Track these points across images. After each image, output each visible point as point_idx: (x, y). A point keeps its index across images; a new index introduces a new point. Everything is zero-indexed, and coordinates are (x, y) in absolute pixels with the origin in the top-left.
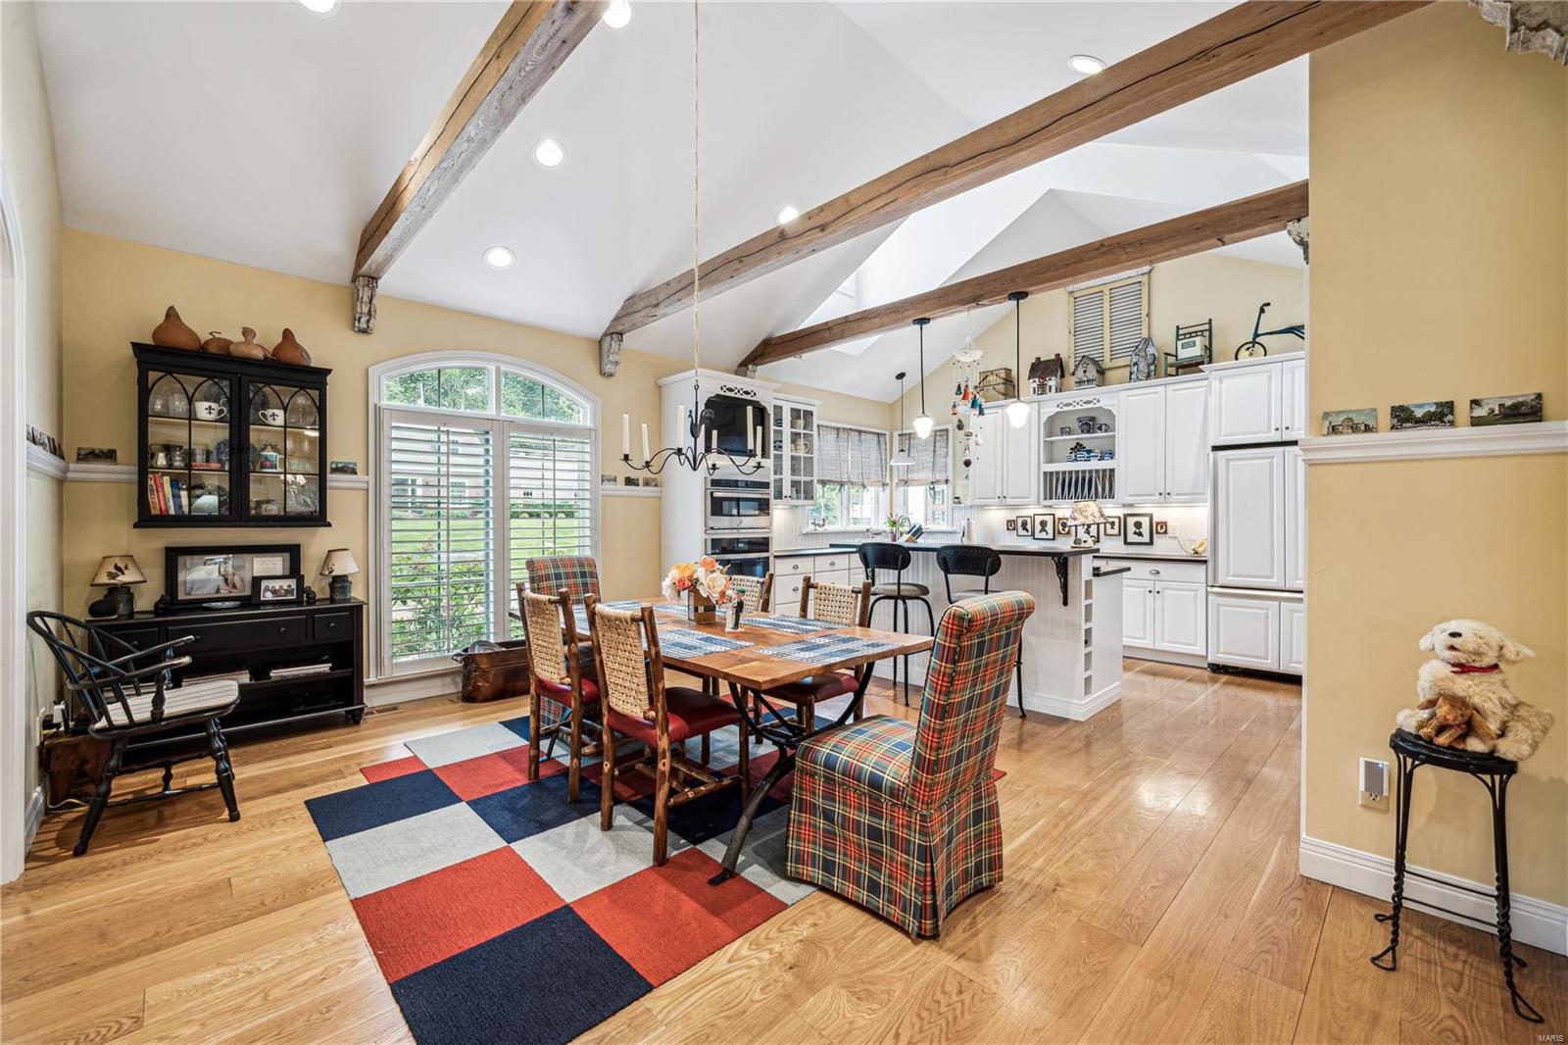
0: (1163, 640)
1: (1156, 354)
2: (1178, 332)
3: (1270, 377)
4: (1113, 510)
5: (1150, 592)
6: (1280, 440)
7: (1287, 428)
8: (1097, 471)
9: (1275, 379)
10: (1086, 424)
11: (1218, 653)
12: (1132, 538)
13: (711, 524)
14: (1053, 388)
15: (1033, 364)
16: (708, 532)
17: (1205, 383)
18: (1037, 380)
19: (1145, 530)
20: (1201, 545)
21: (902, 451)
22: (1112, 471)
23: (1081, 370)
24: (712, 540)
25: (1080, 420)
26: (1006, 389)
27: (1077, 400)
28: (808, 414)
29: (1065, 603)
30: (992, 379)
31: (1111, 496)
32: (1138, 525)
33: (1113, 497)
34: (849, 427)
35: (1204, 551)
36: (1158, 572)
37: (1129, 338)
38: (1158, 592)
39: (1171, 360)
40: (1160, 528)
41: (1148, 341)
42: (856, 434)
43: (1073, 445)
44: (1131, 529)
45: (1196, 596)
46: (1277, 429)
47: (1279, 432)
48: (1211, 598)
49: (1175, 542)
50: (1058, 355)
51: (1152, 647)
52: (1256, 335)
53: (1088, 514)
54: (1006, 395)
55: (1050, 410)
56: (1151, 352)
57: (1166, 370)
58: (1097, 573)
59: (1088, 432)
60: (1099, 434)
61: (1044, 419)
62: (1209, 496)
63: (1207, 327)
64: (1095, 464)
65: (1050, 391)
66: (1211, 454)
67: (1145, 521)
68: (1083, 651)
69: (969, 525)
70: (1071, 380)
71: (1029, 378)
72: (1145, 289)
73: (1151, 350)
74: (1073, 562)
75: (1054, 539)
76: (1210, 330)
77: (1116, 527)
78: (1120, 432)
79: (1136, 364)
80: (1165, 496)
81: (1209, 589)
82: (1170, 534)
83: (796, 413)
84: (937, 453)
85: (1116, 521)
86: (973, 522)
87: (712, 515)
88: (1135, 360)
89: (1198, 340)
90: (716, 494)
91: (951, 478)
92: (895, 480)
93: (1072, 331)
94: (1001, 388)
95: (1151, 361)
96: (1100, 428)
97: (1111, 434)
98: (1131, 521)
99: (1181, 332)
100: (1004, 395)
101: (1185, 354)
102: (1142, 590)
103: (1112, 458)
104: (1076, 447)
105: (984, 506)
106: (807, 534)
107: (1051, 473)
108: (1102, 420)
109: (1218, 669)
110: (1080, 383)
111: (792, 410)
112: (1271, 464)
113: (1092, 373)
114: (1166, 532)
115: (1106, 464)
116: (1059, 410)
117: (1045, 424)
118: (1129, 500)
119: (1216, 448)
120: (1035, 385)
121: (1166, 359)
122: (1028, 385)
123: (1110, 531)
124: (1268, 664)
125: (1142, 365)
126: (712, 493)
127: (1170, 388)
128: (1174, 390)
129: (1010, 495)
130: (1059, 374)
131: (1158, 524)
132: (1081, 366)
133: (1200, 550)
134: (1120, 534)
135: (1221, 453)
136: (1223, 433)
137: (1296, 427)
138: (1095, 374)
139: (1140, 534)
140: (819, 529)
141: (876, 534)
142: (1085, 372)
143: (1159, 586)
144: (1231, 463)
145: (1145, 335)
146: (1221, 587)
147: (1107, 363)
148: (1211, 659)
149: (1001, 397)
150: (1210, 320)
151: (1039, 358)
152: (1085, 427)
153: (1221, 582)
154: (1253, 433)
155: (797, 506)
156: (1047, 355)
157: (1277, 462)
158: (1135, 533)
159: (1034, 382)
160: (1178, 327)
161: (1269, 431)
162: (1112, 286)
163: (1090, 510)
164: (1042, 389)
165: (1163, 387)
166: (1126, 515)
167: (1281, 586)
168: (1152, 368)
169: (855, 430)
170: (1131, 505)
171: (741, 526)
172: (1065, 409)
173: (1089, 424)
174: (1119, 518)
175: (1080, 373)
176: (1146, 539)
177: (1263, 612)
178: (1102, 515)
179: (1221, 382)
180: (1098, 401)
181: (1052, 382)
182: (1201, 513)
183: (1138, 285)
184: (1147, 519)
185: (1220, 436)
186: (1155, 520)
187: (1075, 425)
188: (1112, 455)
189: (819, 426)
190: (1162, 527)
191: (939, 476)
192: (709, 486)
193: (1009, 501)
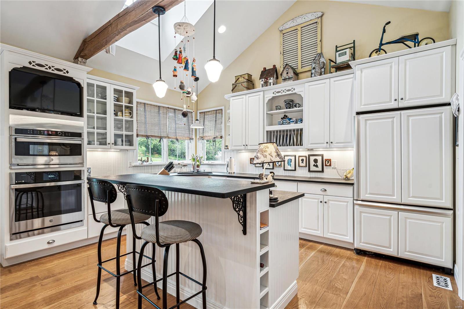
0: (328, 232)
1: (325, 62)
2: (336, 49)
3: (391, 67)
4: (301, 152)
5: (321, 202)
6: (397, 107)
7: (402, 99)
8: (294, 130)
9: (394, 68)
10: (289, 103)
11: (360, 242)
12: (313, 168)
13: (14, 161)
14: (272, 84)
15: (262, 71)
16: (13, 167)
17: (352, 76)
18: (264, 79)
19: (319, 164)
20: (350, 173)
21: (197, 120)
22: (302, 130)
23: (285, 72)
24: (16, 173)
25: (285, 101)
26: (248, 85)
27: (283, 89)
28: (129, 95)
29: (245, 232)
30: (241, 80)
31: (301, 144)
32: (316, 161)
33: (302, 145)
34: (167, 106)
35: (352, 176)
36: (326, 190)
37: (311, 55)
38: (326, 202)
39: (332, 64)
40: (327, 163)
41: (321, 55)
42: (173, 111)
43: (282, 116)
44: (312, 163)
45: (347, 206)
46: (396, 100)
47: (397, 102)
48: (356, 207)
49: (335, 171)
50: (274, 66)
51: (322, 235)
52: (381, 44)
53: (267, 154)
54: (248, 88)
55: (269, 95)
56: (322, 61)
57: (330, 70)
58: (274, 203)
59: (290, 108)
60: (295, 109)
61: (266, 101)
62: (355, 144)
63: (352, 45)
64: (292, 126)
65: (270, 85)
66: (356, 116)
67: (319, 159)
68: (259, 274)
69: (231, 161)
70: (280, 79)
71: (260, 79)
72: (319, 26)
73: (322, 60)
74: (251, 197)
75: (273, 169)
76: (354, 47)
77: (304, 162)
78: (305, 108)
79: (314, 68)
80: (330, 144)
81: (355, 202)
82: (332, 166)
83: (118, 92)
84: (217, 122)
85: (304, 158)
86: (233, 159)
87: (16, 155)
88: (313, 66)
89: (348, 51)
90: (19, 140)
91: (223, 136)
92: (198, 137)
93: (282, 53)
94: (245, 84)
95: (322, 66)
96: (296, 106)
97: (301, 108)
98: (312, 159)
99: (338, 49)
100: (247, 88)
101: (340, 60)
102: (317, 201)
103: (301, 123)
104: (284, 117)
105: (238, 150)
106: (135, 166)
107: (271, 132)
108: (297, 101)
109: (361, 252)
110: (285, 80)
111: (116, 91)
112: (393, 122)
113: (291, 74)
114: (330, 165)
115: (298, 126)
116: (274, 95)
117: (267, 103)
118: (310, 146)
119: (358, 113)
120: (262, 83)
121: (330, 63)
122: (259, 83)
123: (301, 164)
124: (391, 251)
125: (318, 69)
126: (16, 139)
127: (332, 80)
128: (334, 81)
129: (250, 144)
130: (275, 76)
131: (326, 160)
132: (285, 70)
133: (349, 176)
134: (306, 166)
135: (362, 116)
136: (363, 104)
137: (407, 98)
138: (293, 75)
139: (317, 166)
140: (145, 164)
141: (184, 166)
142: (287, 73)
143: (326, 199)
144: (368, 122)
145: (319, 52)
146: (362, 201)
147: (299, 70)
148: (356, 246)
149: (245, 89)
150: (354, 41)
151: (265, 68)
152: (288, 105)
153: (362, 198)
154: (381, 103)
155: (127, 150)
156: (269, 67)
157: (396, 121)
158: (314, 165)
159: (262, 81)
160: (337, 46)
161: (391, 101)
162: (303, 25)
163: (269, 151)
164: (266, 84)
165: (328, 80)
166: (309, 156)
167: (399, 202)
168: (323, 70)
169: (171, 108)
170: (312, 150)
171: (52, 162)
172: (277, 94)
173: (290, 104)
174: (306, 157)
175: (285, 75)
176: (320, 169)
177: (388, 217)
178: (278, 155)
179: (362, 72)
180: (294, 89)
181: (271, 81)
182: (350, 155)
183: (315, 24)
184: (321, 157)
185: (361, 105)
186: (324, 159)
187: (283, 105)
188: (301, 121)
189: (137, 102)
190: (328, 162)
191: (218, 134)
192: (13, 133)
193: (249, 147)
